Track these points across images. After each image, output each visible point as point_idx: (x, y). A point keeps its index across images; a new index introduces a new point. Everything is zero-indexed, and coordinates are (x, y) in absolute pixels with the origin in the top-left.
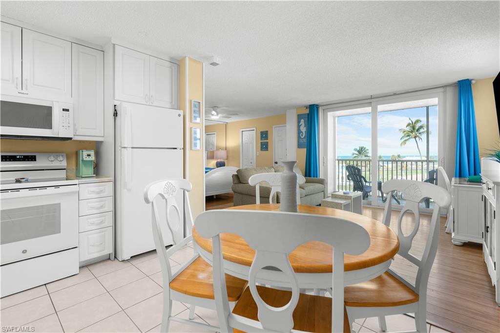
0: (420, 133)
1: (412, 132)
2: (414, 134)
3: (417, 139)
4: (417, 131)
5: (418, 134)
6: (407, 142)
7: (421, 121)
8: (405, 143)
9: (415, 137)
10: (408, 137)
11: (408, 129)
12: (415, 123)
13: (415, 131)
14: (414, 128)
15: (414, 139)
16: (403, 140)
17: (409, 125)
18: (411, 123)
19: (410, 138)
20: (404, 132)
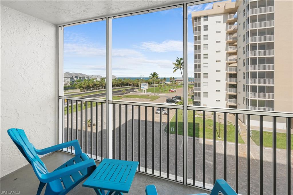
1: (179, 65)
3: (181, 69)
8: (175, 71)
9: (180, 68)
11: (177, 63)
12: (180, 60)
13: (180, 64)
14: (180, 62)
15: (180, 69)
16: (175, 69)
17: (177, 61)
19: (178, 68)
20: (175, 65)
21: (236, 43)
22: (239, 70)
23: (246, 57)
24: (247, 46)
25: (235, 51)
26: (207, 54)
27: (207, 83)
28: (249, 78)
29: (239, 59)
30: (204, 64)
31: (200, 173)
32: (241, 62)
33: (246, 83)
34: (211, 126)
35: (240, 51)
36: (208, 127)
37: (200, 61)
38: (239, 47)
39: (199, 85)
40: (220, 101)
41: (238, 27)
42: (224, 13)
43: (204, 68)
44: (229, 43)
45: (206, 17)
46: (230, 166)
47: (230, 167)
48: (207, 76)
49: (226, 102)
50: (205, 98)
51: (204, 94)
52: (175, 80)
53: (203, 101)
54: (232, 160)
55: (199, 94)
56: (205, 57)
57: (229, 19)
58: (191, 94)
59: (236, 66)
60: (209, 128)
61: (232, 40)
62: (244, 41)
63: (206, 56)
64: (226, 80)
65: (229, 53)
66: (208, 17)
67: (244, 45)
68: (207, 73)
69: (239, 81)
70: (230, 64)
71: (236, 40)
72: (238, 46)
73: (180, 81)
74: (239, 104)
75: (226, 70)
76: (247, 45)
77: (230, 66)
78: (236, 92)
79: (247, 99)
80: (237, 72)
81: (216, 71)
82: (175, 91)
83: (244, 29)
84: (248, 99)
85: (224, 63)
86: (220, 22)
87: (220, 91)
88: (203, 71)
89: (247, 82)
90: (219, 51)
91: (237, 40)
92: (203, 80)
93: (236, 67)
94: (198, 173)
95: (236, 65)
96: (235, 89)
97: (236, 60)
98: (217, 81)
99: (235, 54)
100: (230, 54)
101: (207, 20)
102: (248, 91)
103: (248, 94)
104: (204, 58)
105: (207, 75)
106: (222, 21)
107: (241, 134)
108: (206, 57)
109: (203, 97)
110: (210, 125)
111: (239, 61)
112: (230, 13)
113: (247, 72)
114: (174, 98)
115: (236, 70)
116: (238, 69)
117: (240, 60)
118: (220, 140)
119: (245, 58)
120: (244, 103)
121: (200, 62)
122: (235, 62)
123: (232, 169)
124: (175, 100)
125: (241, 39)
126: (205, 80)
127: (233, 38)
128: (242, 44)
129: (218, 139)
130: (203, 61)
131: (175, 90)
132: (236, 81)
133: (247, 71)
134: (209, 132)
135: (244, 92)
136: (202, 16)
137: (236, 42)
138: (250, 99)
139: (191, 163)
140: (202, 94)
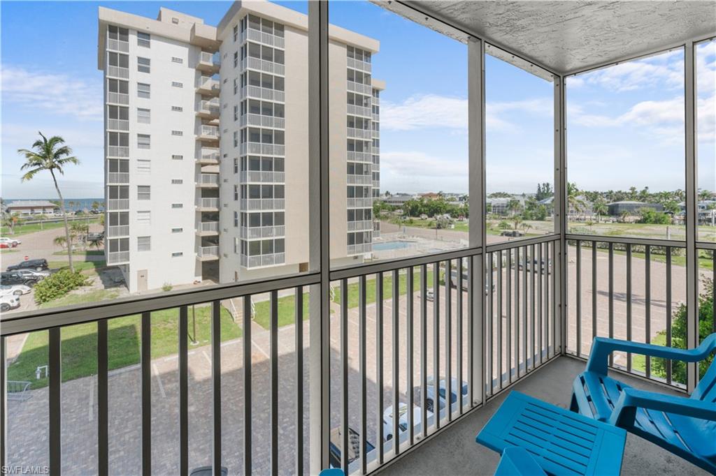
0: (60, 162)
1: (45, 157)
2: (48, 161)
3: (55, 170)
4: (56, 156)
5: (56, 163)
6: (35, 176)
7: (62, 141)
8: (31, 177)
9: (51, 168)
10: (37, 167)
11: (37, 150)
12: (51, 143)
13: (52, 156)
14: (48, 151)
15: (49, 171)
16: (27, 170)
17: (38, 144)
18: (43, 141)
19: (40, 169)
20: (28, 155)
21: (216, 121)
22: (225, 181)
23: (241, 153)
24: (242, 130)
25: (215, 137)
26: (148, 136)
27: (149, 212)
28: (246, 198)
29: (225, 156)
30: (139, 160)
31: (170, 452)
32: (228, 163)
33: (241, 209)
34: (170, 320)
35: (228, 140)
36: (163, 326)
37: (127, 153)
38: (225, 131)
39: (125, 218)
40: (182, 254)
41: (220, 85)
42: (190, 44)
43: (138, 171)
44: (203, 119)
45: (145, 37)
46: (233, 396)
47: (232, 398)
48: (149, 194)
49: (196, 254)
50: (143, 253)
51: (139, 242)
52: (6, 208)
53: (136, 261)
54: (233, 380)
55: (125, 245)
56: (141, 141)
57: (202, 62)
58: (82, 248)
59: (218, 171)
60: (165, 329)
61: (208, 112)
62: (236, 119)
63: (144, 140)
64: (197, 203)
65: (202, 141)
66: (149, 39)
67: (236, 127)
68: (149, 187)
69: (225, 205)
70: (203, 165)
71: (216, 113)
72: (223, 128)
73: (29, 211)
74: (225, 256)
75: (197, 179)
76: (242, 128)
77: (203, 169)
78: (218, 230)
79: (242, 241)
80: (220, 185)
81: (173, 181)
82: (14, 246)
83: (235, 93)
84: (246, 242)
85: (190, 161)
86: (180, 61)
87: (182, 229)
88: (135, 179)
89: (244, 206)
90: (179, 132)
91: (220, 114)
92: (135, 204)
93: (218, 173)
94: (164, 454)
95: (216, 169)
96: (215, 222)
97: (218, 158)
98: (174, 206)
99: (214, 144)
100: (204, 143)
101: (148, 45)
102: (246, 226)
103: (246, 230)
104: (139, 144)
105: (149, 191)
106: (186, 62)
107: (236, 317)
108: (147, 142)
109: (137, 249)
110: (165, 321)
111: (224, 161)
112: (204, 49)
113: (242, 186)
114: (20, 267)
115: (218, 181)
116: (223, 177)
117: (226, 158)
118: (198, 346)
119: (238, 156)
120: (237, 251)
121: (127, 156)
122: (216, 162)
123: (237, 399)
124: (26, 272)
125: (228, 114)
126: (144, 204)
127: (211, 108)
128: (230, 125)
129: (192, 346)
130: (134, 153)
131: (12, 241)
132: (218, 206)
133: (243, 183)
134: (168, 338)
135: (236, 228)
136: (133, 29)
137: (218, 118)
138: (249, 240)
139: (137, 440)
140: (133, 244)
